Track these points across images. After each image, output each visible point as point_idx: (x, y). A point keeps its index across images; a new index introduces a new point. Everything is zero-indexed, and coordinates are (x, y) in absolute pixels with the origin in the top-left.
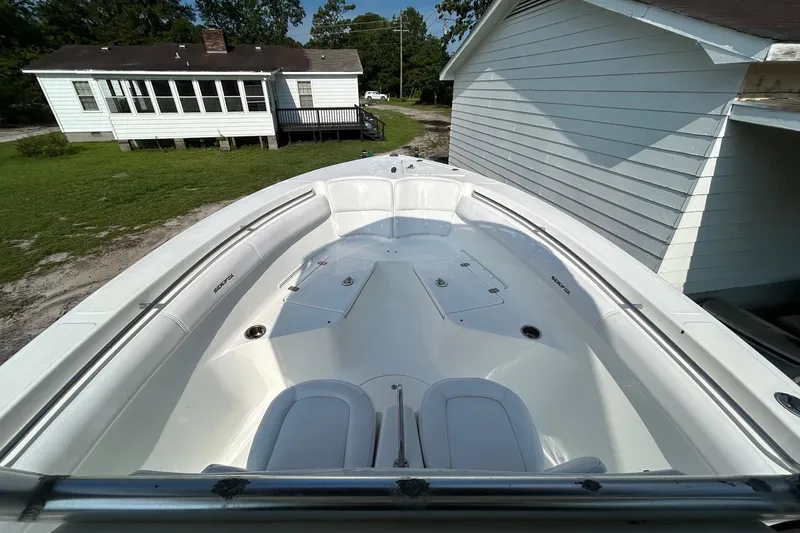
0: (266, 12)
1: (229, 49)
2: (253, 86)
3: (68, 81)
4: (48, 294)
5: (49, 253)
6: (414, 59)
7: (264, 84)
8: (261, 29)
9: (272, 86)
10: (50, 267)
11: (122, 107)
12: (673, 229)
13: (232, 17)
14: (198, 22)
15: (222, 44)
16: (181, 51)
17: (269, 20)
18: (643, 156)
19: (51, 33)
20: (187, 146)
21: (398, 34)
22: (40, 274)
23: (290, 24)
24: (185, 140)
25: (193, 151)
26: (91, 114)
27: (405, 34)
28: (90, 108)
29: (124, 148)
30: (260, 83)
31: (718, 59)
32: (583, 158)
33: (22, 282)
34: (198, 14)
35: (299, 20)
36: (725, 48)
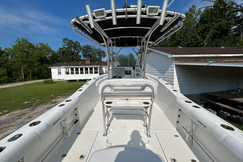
0: (97, 56)
1: (91, 62)
2: (96, 69)
3: (57, 69)
4: (60, 101)
5: (57, 96)
6: (132, 64)
7: (98, 68)
8: (96, 59)
9: (99, 68)
10: (59, 98)
11: (68, 73)
12: (173, 81)
13: (90, 57)
14: (82, 58)
15: (89, 61)
16: (81, 63)
17: (98, 57)
18: (168, 71)
19: (51, 61)
20: (79, 81)
21: (128, 59)
22: (57, 99)
23: (102, 58)
24: (79, 80)
25: (80, 82)
26: (60, 75)
27: (129, 59)
28: (60, 74)
29: (66, 82)
30: (97, 68)
31: (169, 57)
32: (160, 74)
33: (54, 100)
34: (82, 56)
35: (105, 57)
36: (170, 56)
